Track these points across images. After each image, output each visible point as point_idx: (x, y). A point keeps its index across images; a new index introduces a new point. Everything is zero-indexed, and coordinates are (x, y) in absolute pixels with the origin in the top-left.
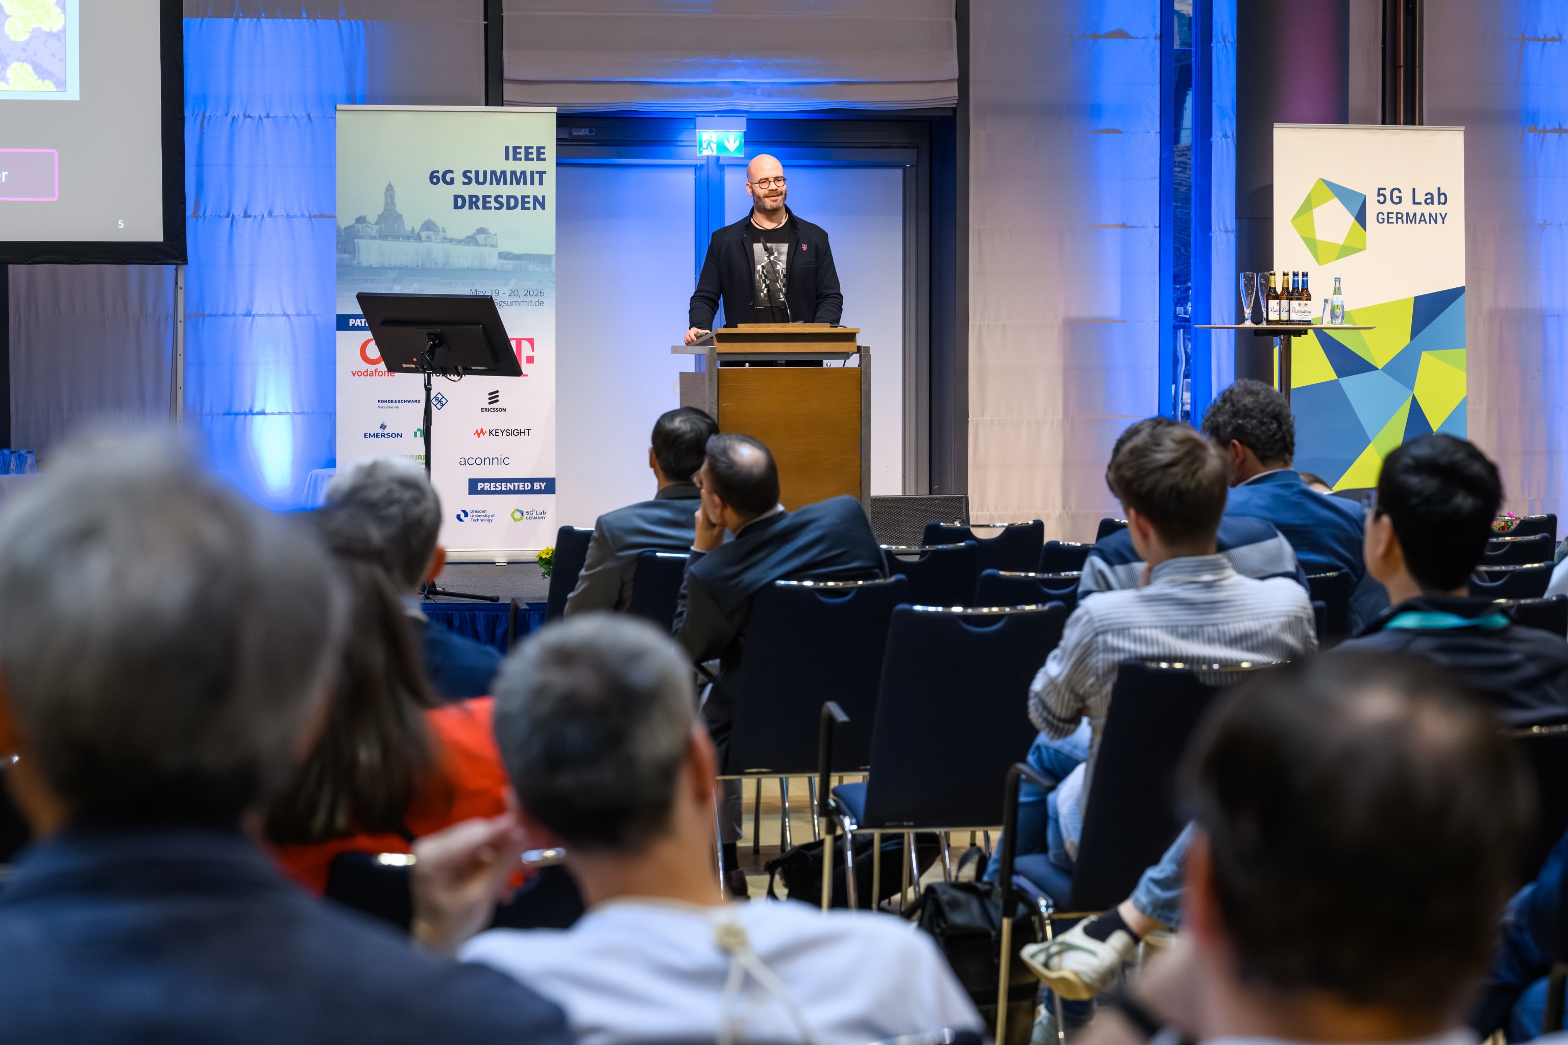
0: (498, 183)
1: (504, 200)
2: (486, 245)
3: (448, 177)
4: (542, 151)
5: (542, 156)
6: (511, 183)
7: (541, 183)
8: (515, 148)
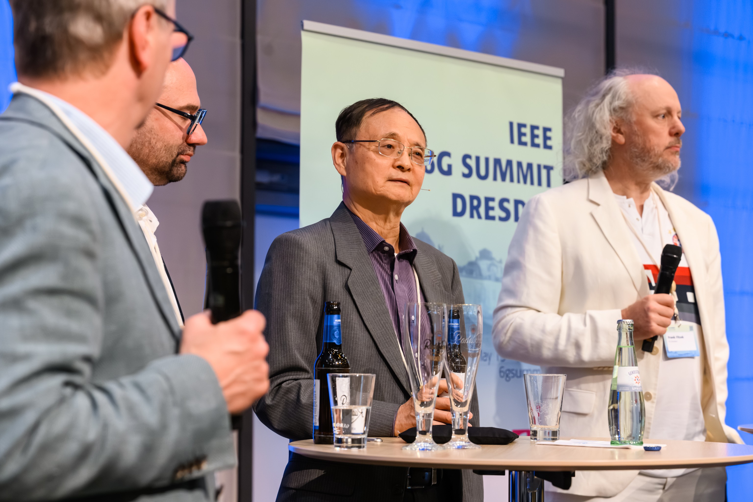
0: (503, 179)
1: (510, 206)
2: (489, 278)
3: (446, 161)
4: (549, 134)
5: (549, 143)
6: (519, 181)
7: (549, 185)
8: (521, 126)
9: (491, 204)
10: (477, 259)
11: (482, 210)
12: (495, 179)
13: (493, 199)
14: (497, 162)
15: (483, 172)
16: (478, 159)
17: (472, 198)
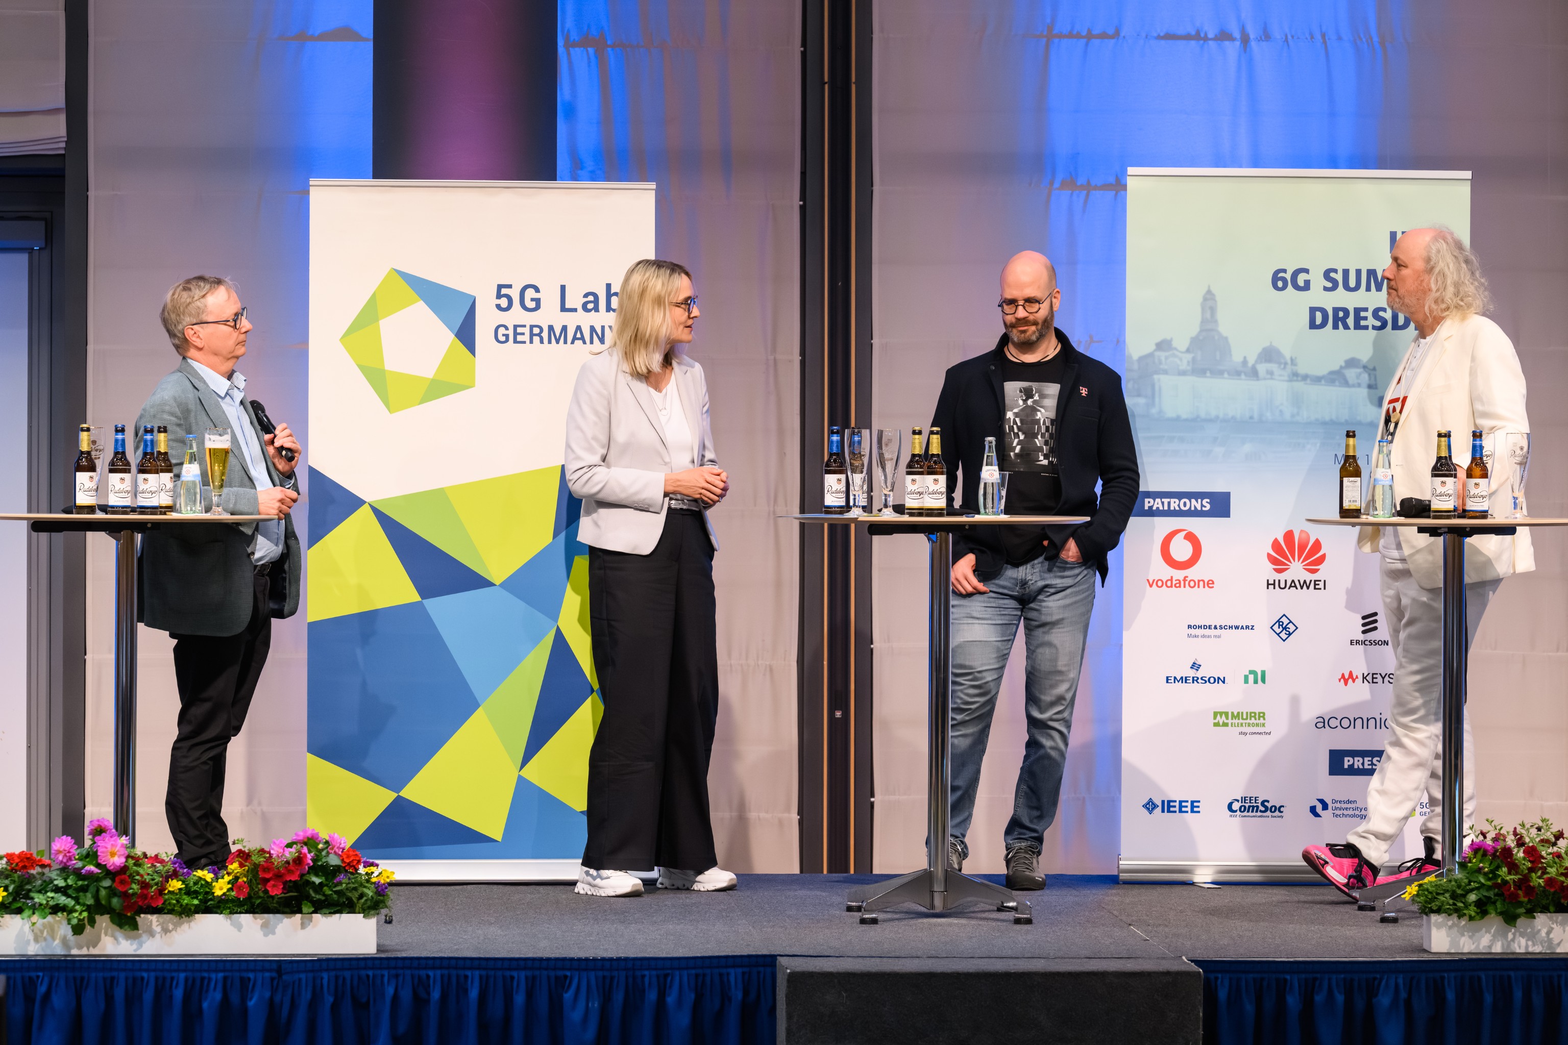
9: (1363, 314)
10: (1341, 367)
11: (1350, 321)
12: (1368, 289)
13: (1366, 310)
14: (1372, 273)
15: (1352, 283)
16: (1346, 273)
17: (1336, 310)
